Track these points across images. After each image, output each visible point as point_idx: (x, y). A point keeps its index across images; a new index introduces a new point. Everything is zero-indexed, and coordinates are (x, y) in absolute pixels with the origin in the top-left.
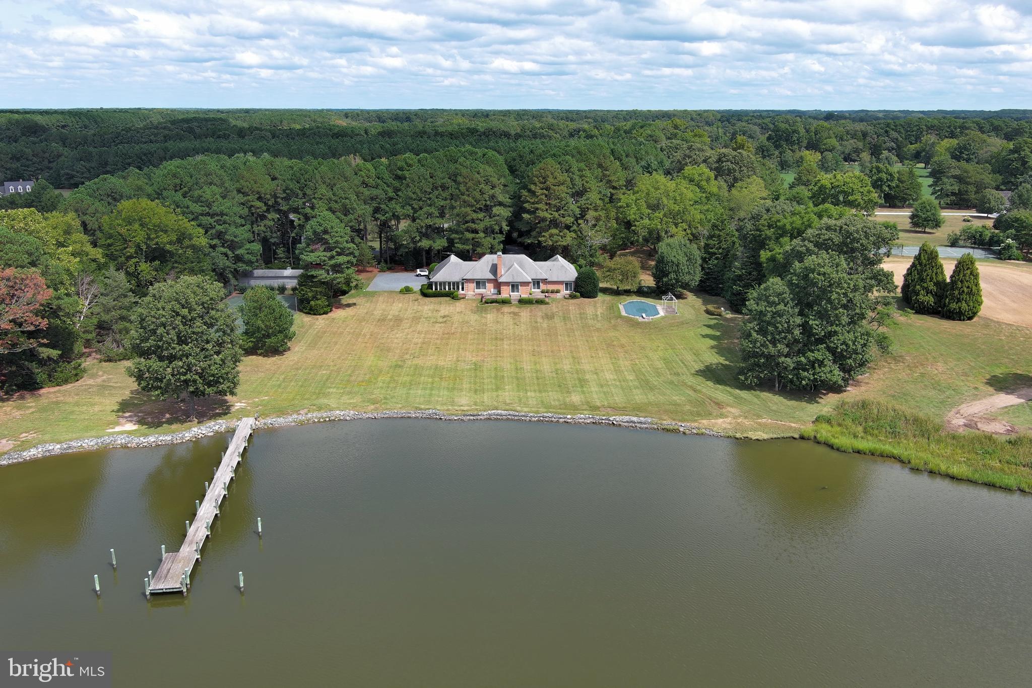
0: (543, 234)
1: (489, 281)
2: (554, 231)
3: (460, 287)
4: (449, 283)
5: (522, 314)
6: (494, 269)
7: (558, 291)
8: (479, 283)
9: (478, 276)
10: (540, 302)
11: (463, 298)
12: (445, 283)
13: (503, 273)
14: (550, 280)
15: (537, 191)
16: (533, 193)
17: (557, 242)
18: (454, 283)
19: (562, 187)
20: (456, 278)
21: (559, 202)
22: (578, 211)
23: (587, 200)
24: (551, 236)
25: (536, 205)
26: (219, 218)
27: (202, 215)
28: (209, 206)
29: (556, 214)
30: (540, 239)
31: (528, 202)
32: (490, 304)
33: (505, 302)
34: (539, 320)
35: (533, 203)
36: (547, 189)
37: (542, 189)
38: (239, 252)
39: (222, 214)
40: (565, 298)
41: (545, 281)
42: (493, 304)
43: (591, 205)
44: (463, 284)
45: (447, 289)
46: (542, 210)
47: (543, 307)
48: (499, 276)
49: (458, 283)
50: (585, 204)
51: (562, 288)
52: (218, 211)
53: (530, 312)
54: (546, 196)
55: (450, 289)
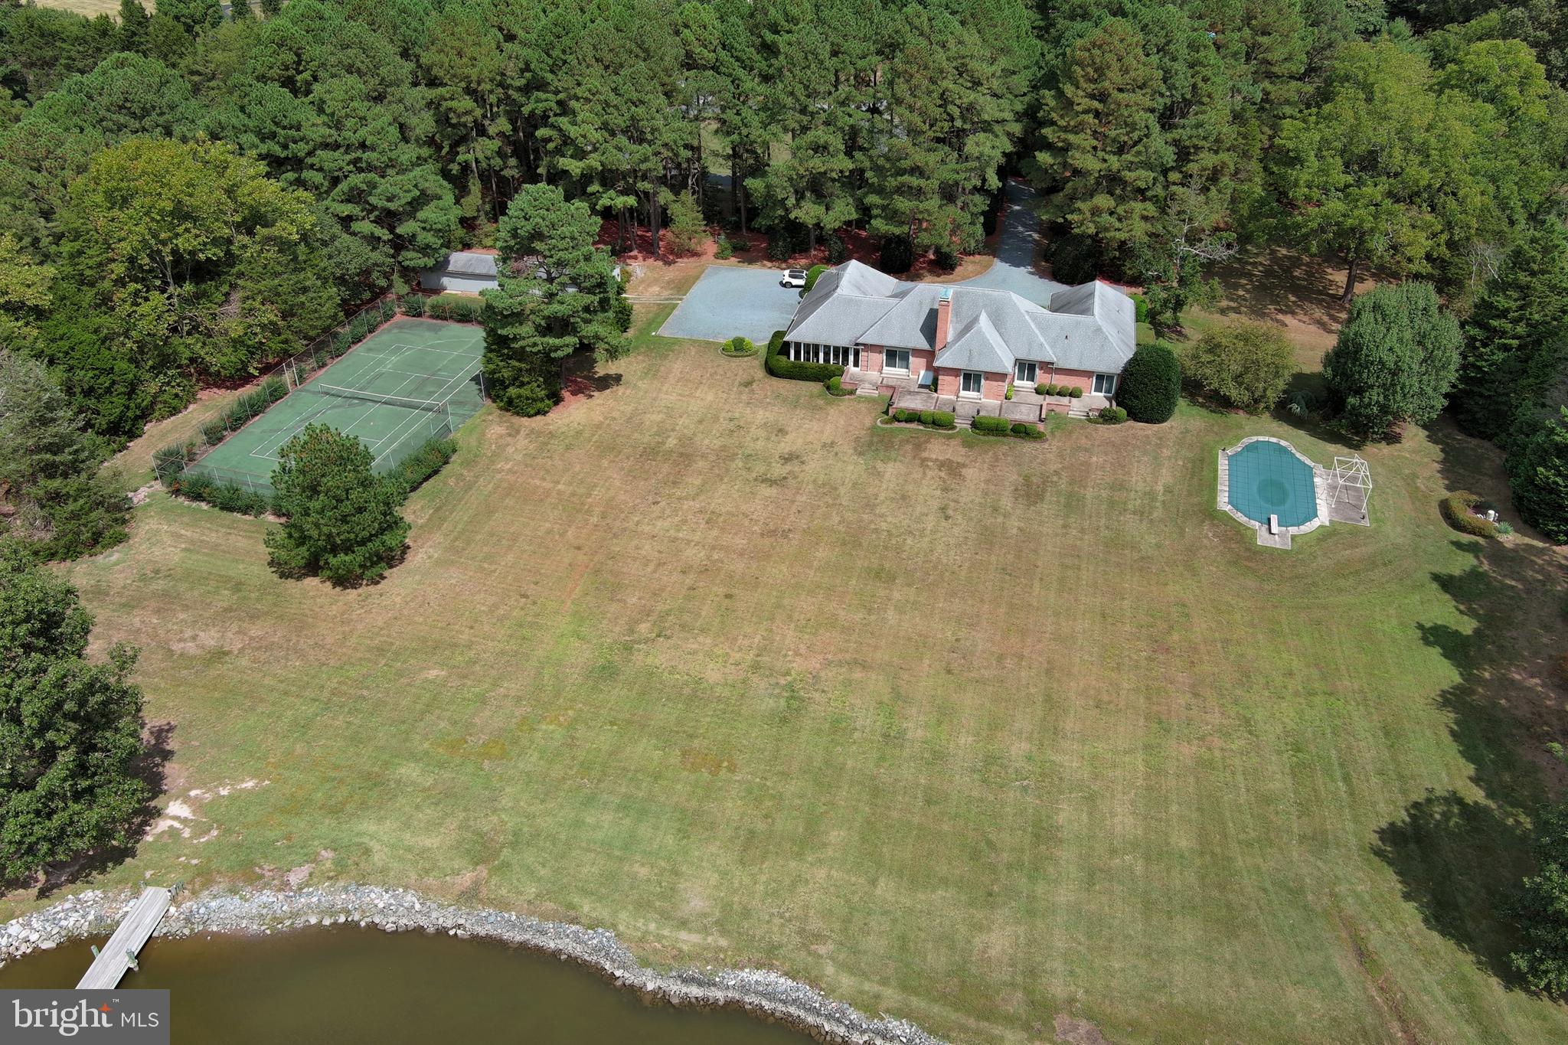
0: (1079, 204)
1: (918, 352)
2: (1103, 201)
3: (851, 358)
4: (827, 348)
5: (969, 473)
6: (931, 327)
7: (1074, 394)
8: (895, 356)
9: (893, 341)
10: (1022, 431)
11: (852, 392)
12: (816, 347)
13: (950, 338)
14: (1062, 365)
15: (1076, 100)
16: (1068, 104)
17: (1106, 230)
18: (836, 349)
19: (1138, 97)
20: (842, 340)
21: (1128, 134)
22: (1169, 156)
23: (1199, 125)
24: (1096, 212)
25: (1071, 137)
26: (359, 154)
27: (325, 146)
28: (338, 126)
29: (1115, 163)
30: (1069, 217)
31: (1053, 123)
32: (903, 425)
33: (939, 423)
34: (1006, 502)
35: (1065, 129)
36: (1102, 97)
37: (1092, 97)
38: (405, 229)
39: (363, 146)
40: (1090, 420)
41: (1047, 367)
42: (913, 426)
43: (1205, 138)
44: (857, 354)
45: (821, 361)
46: (1084, 151)
47: (1028, 447)
48: (939, 345)
49: (846, 351)
50: (1190, 137)
51: (1088, 385)
52: (354, 139)
53: (992, 467)
54: (1097, 114)
55: (827, 360)
